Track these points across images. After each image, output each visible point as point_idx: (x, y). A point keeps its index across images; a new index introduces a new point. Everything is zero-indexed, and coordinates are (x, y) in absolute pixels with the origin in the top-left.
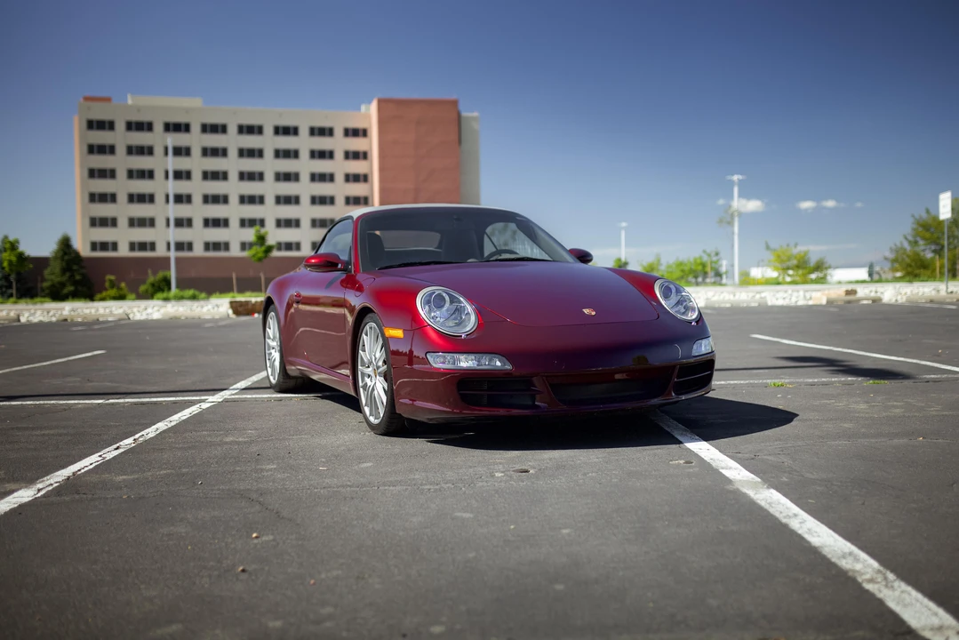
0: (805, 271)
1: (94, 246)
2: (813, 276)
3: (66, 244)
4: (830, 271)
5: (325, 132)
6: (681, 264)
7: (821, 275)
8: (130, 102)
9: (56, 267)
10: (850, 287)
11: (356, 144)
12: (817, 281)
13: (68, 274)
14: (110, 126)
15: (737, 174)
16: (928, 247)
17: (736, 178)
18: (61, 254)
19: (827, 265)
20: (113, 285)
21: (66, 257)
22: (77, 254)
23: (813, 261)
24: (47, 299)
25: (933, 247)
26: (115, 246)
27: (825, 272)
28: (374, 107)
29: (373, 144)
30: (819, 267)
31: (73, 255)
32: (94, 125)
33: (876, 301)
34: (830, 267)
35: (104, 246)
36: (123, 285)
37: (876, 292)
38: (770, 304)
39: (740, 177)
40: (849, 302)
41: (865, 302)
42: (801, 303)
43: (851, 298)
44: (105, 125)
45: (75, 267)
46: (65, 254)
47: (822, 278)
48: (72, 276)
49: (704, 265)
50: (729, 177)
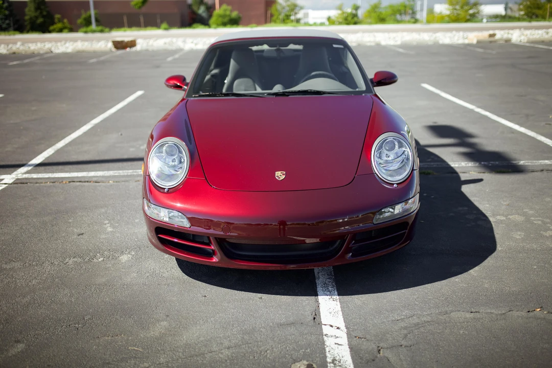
2: (471, 12)
6: (391, 6)
7: (476, 11)
9: (32, 7)
10: (491, 32)
13: (39, 11)
20: (60, 21)
21: (37, 1)
23: (472, 1)
24: (17, 32)
30: (475, 5)
31: (41, 0)
33: (508, 41)
36: (65, 21)
37: (508, 33)
38: (441, 42)
40: (491, 42)
41: (501, 42)
42: (461, 41)
43: (492, 39)
45: (42, 7)
48: (41, 12)
49: (405, 7)
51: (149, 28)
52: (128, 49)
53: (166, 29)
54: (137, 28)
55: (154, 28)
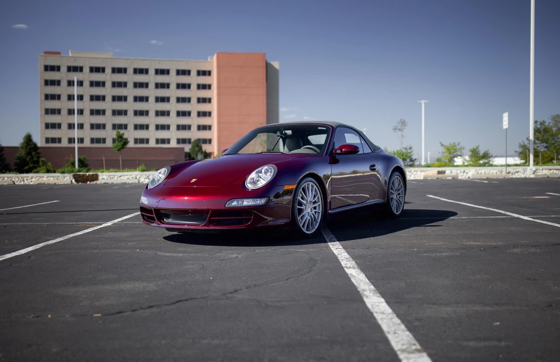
0: (476, 159)
1: (48, 140)
2: (481, 162)
3: (28, 139)
4: (491, 159)
5: (186, 73)
7: (486, 161)
8: (70, 55)
9: (23, 153)
10: (440, 169)
11: (204, 80)
12: (484, 165)
13: (29, 157)
14: (57, 68)
15: (424, 100)
16: (542, 144)
17: (423, 102)
18: (26, 144)
19: (490, 155)
20: (44, 164)
21: (28, 147)
22: (35, 145)
23: (482, 152)
25: (545, 145)
26: (59, 140)
27: (489, 159)
28: (215, 57)
29: (213, 80)
30: (486, 156)
31: (32, 146)
32: (48, 68)
33: (455, 177)
34: (492, 157)
35: (53, 140)
36: (49, 163)
39: (426, 101)
40: (438, 178)
41: (449, 178)
43: (440, 176)
44: (56, 68)
45: (33, 153)
46: (28, 144)
47: (486, 163)
48: (32, 158)
50: (419, 102)
51: (126, 170)
52: (88, 183)
53: (143, 171)
54: (116, 170)
55: (132, 170)
